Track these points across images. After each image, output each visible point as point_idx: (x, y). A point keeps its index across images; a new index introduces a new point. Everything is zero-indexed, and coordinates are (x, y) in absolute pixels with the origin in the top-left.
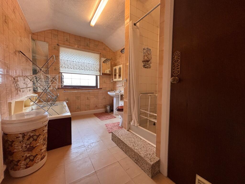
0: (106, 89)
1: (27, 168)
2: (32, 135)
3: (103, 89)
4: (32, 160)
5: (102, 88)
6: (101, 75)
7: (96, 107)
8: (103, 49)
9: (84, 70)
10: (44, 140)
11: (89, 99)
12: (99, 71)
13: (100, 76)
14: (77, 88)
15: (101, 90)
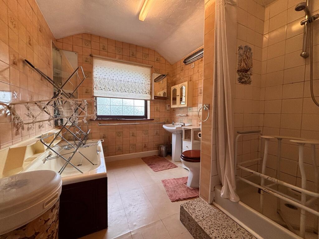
0: (159, 121)
3: (155, 120)
5: (153, 118)
6: (153, 99)
7: (145, 147)
8: (156, 59)
9: (129, 92)
11: (135, 135)
12: (150, 93)
13: (151, 100)
14: (117, 120)
15: (153, 122)
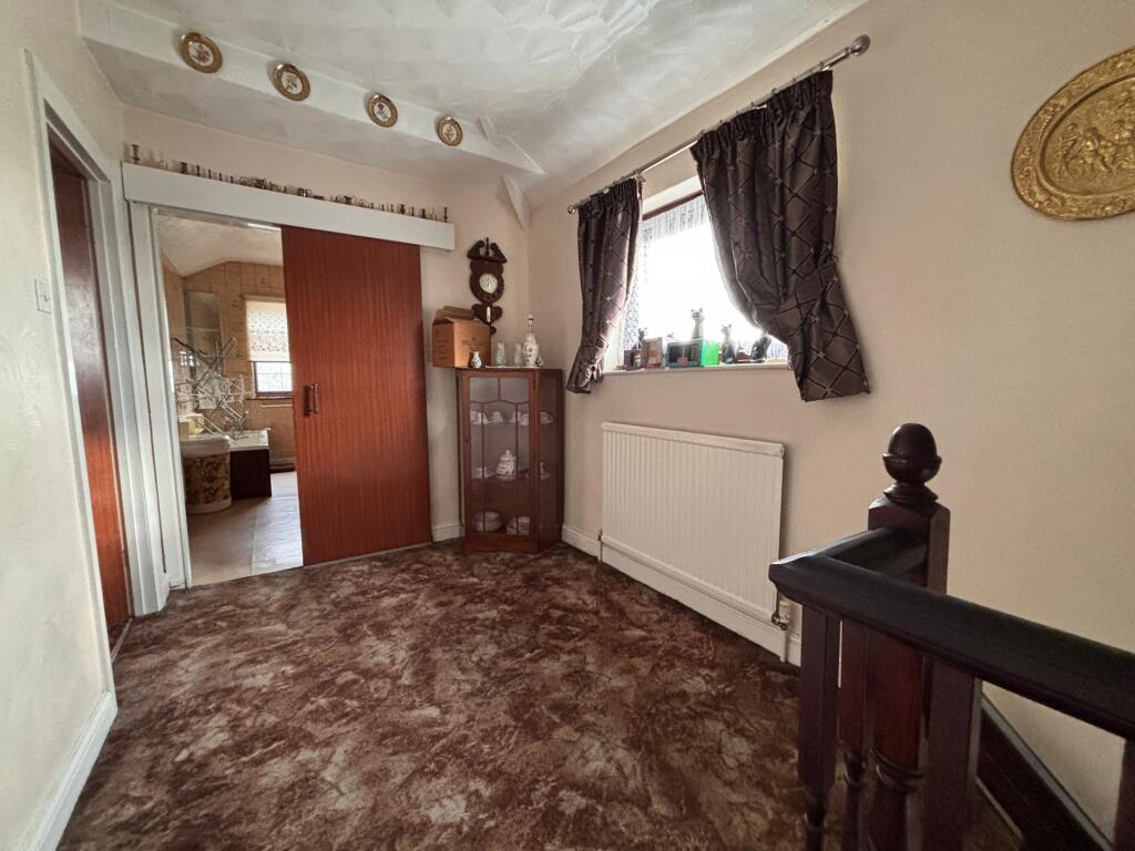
1: (207, 502)
2: (211, 460)
4: (213, 495)
10: (226, 472)
